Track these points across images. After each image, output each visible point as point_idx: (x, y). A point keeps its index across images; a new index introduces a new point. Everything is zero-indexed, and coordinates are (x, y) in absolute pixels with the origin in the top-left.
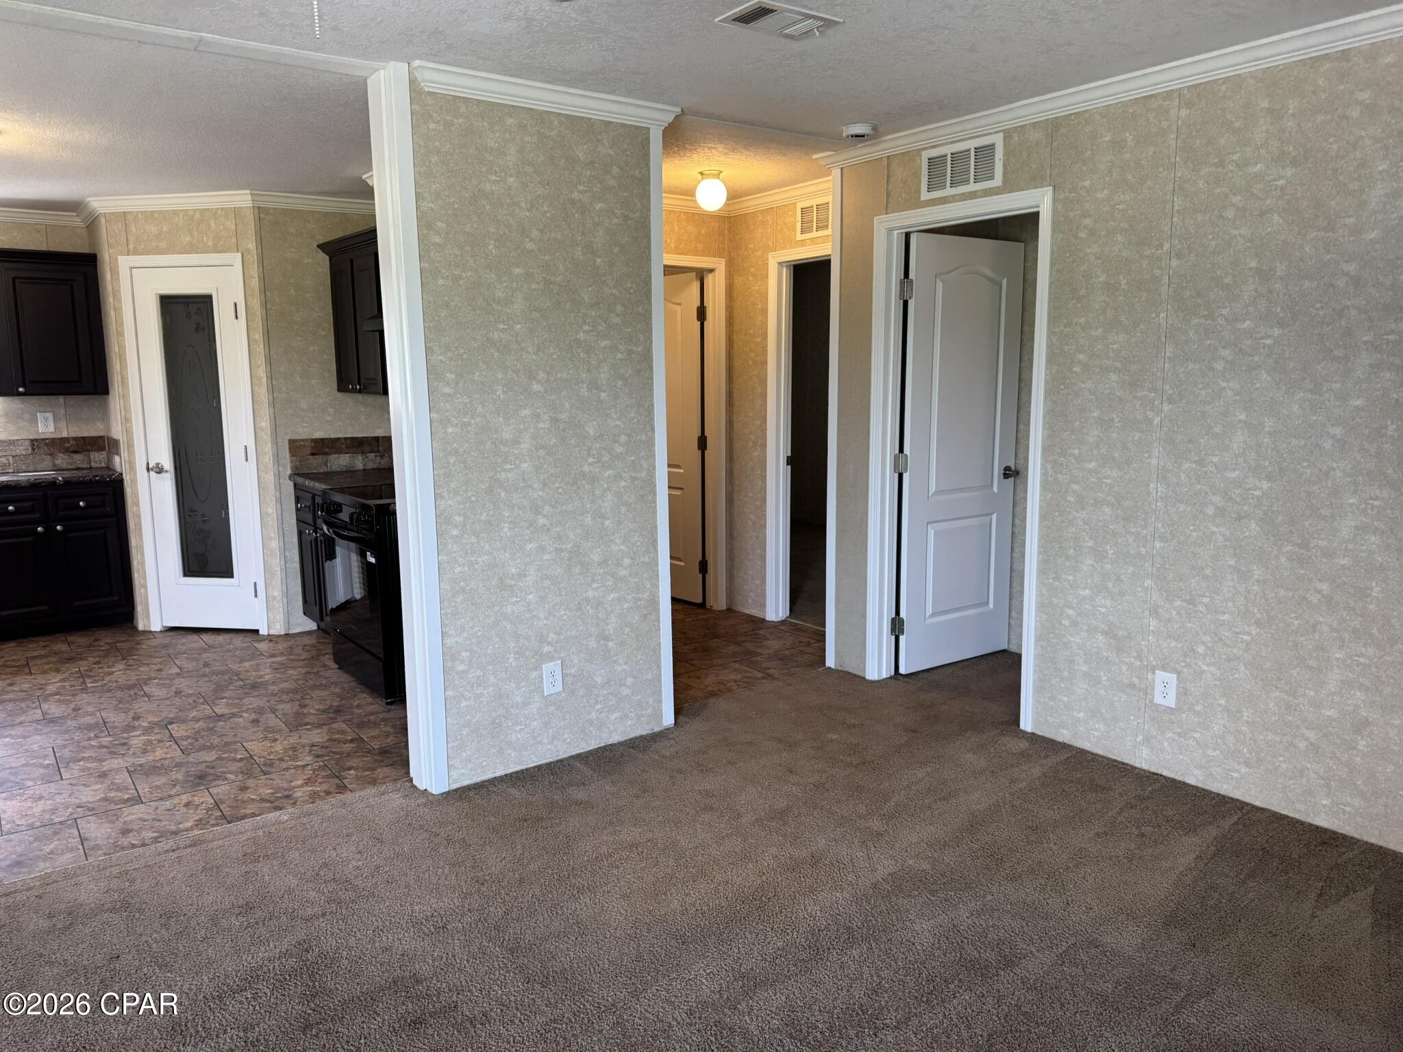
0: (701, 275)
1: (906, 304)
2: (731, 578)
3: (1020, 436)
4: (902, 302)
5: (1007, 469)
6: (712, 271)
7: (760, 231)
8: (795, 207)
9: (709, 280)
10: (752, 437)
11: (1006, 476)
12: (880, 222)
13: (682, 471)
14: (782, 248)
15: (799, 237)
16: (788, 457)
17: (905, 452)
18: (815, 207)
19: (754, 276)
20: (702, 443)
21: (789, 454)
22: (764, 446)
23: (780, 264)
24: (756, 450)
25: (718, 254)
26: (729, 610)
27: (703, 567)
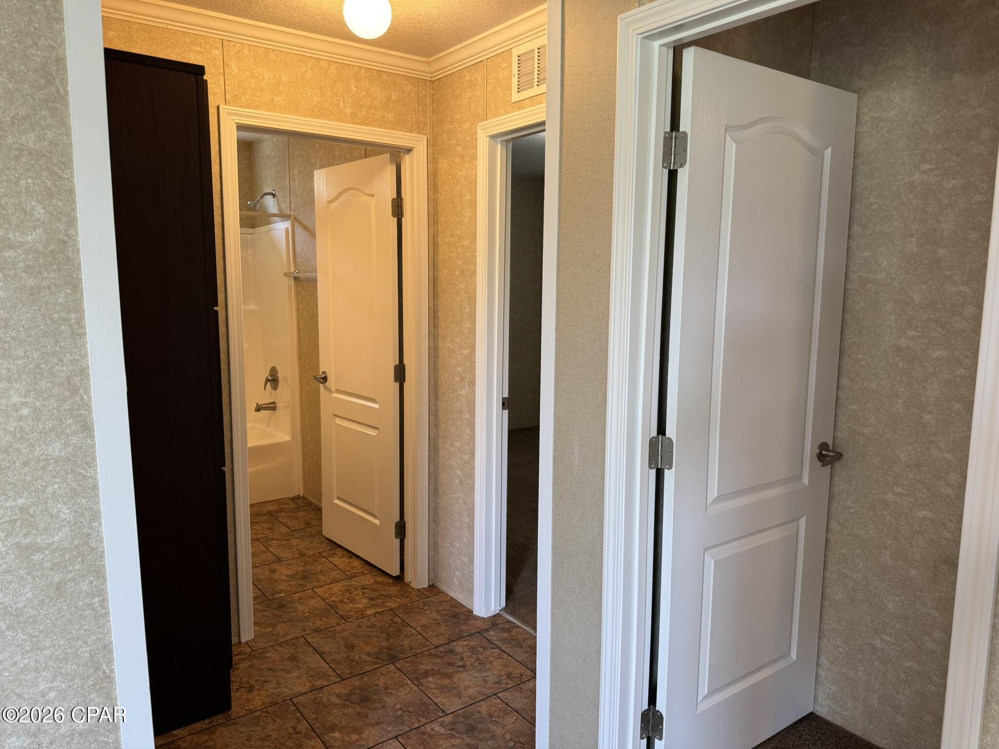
0: (397, 154)
1: (673, 176)
2: (434, 546)
3: (842, 395)
4: (666, 172)
5: (824, 446)
6: (409, 150)
7: (468, 95)
8: (511, 56)
9: (406, 161)
10: (459, 369)
11: (821, 457)
12: (628, 24)
13: (376, 406)
14: (495, 116)
15: (516, 97)
16: (503, 399)
17: (668, 434)
18: (536, 50)
19: (462, 157)
20: (400, 373)
21: (506, 395)
22: (472, 383)
23: (493, 137)
24: (464, 387)
25: (418, 128)
26: (433, 587)
27: (401, 529)
